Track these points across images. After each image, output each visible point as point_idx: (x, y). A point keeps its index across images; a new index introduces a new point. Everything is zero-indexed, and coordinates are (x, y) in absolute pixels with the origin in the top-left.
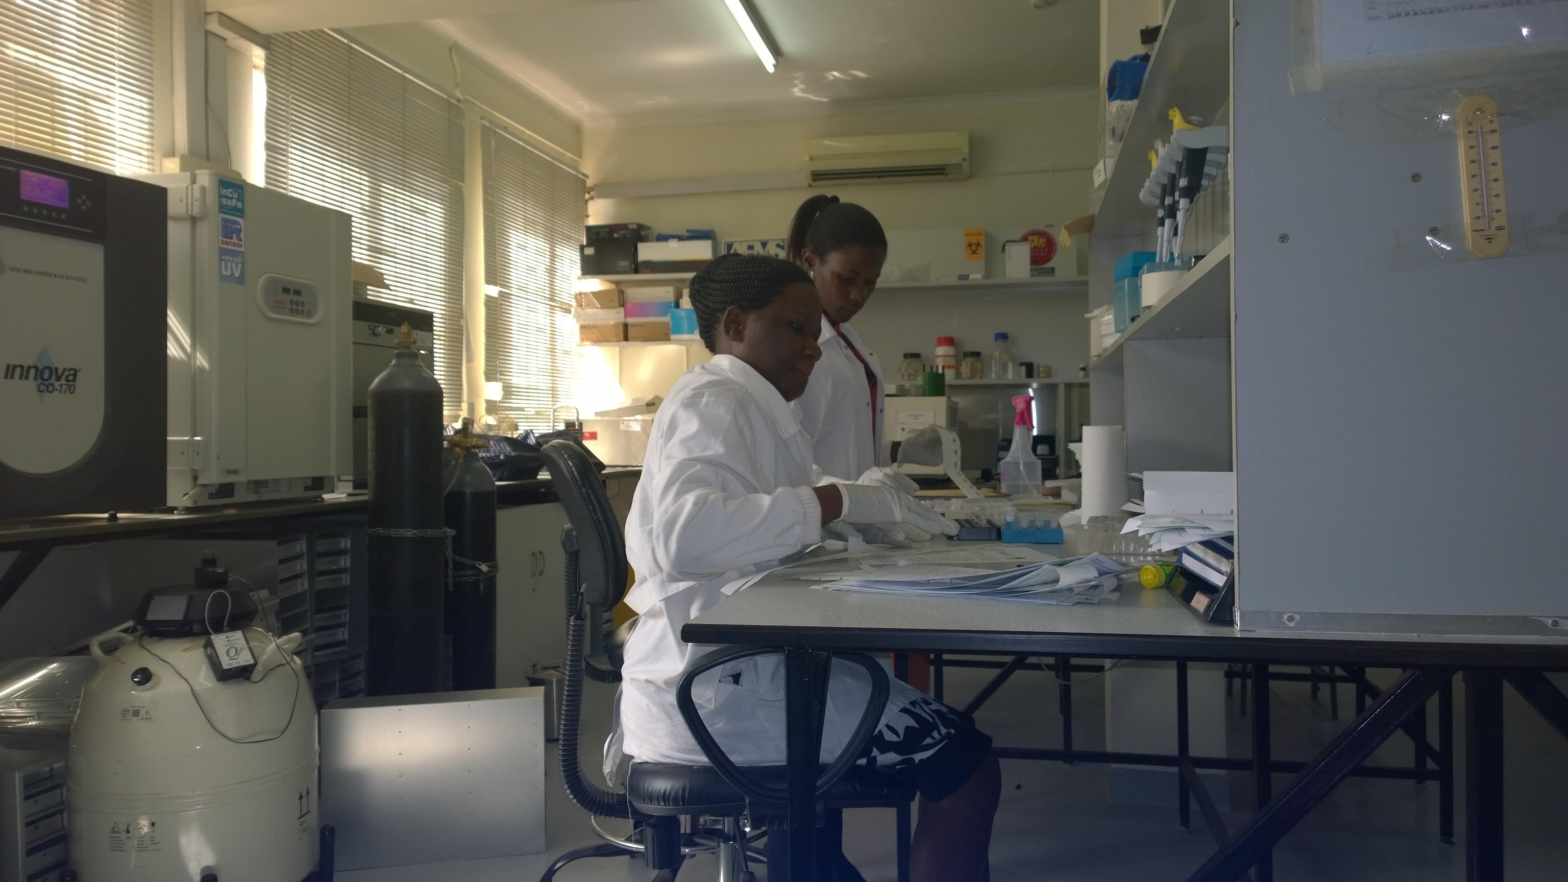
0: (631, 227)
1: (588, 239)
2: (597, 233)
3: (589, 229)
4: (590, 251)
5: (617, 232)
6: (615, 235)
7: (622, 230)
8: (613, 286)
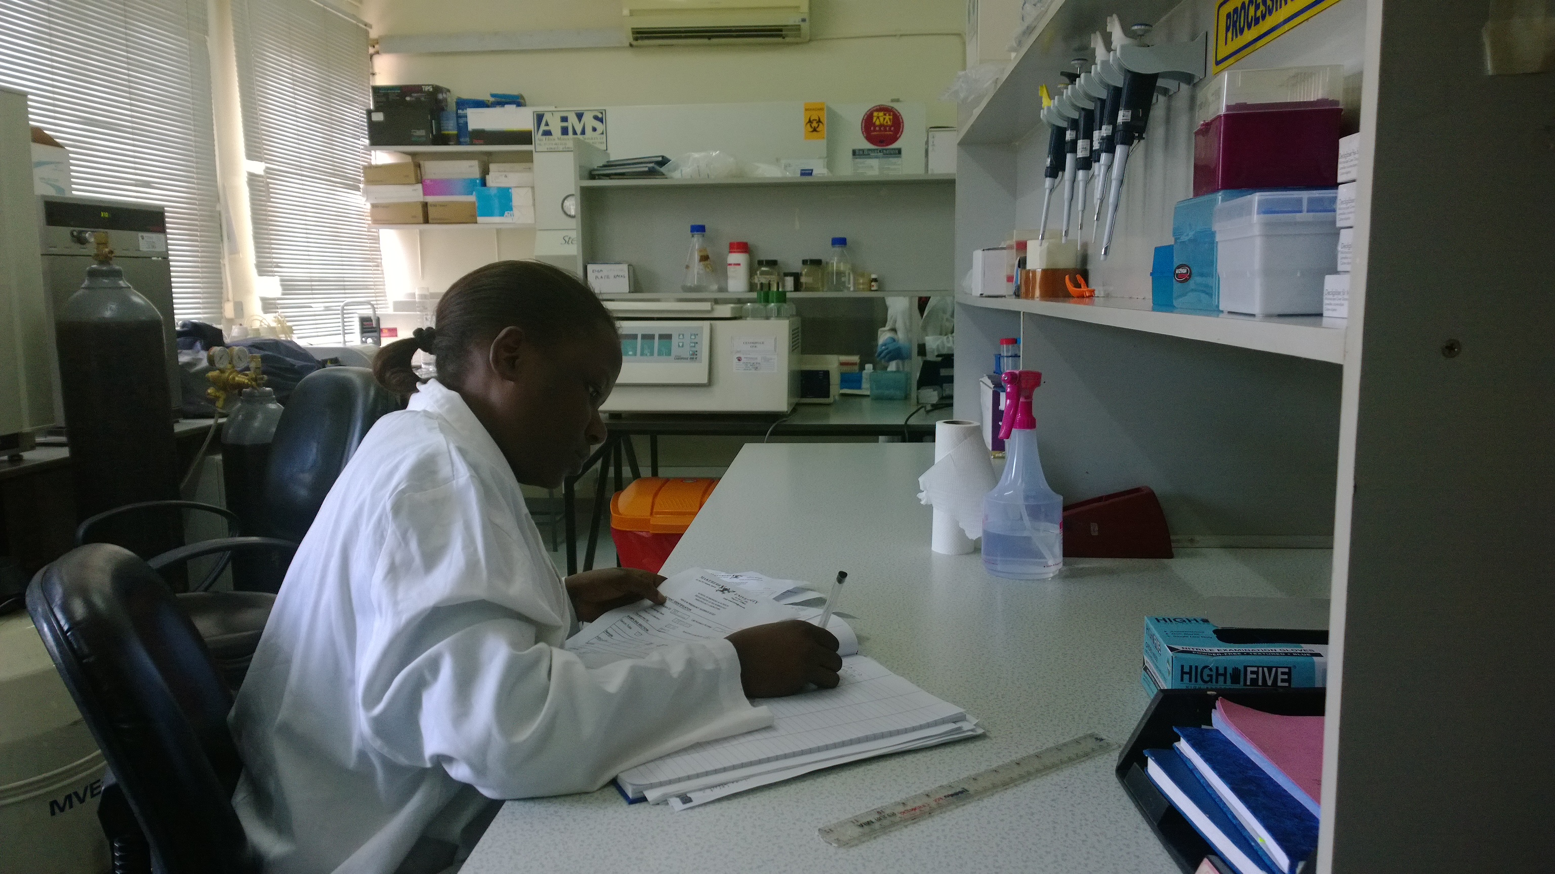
0: (426, 88)
1: (376, 102)
2: (386, 95)
3: (376, 90)
4: (378, 117)
5: (411, 96)
6: (408, 99)
7: (418, 92)
8: (408, 159)
